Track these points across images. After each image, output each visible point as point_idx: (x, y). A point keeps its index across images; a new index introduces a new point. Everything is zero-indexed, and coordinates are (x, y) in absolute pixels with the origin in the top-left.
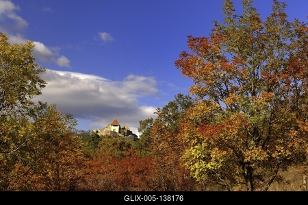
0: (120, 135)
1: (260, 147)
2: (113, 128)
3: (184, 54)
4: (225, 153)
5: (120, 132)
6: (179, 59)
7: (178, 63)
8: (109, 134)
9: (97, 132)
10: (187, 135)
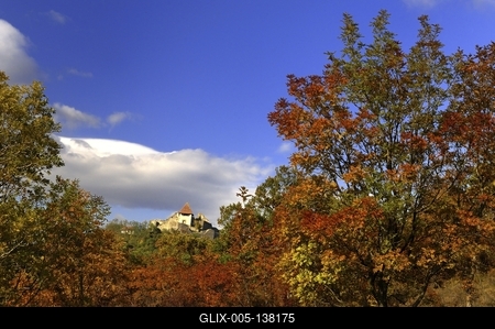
0: (193, 229)
1: (399, 250)
2: (181, 218)
3: (283, 104)
4: (343, 258)
5: (192, 225)
6: (274, 110)
7: (273, 117)
8: (176, 228)
9: (158, 224)
10: (285, 230)
